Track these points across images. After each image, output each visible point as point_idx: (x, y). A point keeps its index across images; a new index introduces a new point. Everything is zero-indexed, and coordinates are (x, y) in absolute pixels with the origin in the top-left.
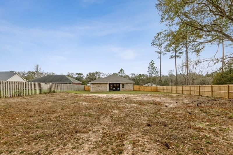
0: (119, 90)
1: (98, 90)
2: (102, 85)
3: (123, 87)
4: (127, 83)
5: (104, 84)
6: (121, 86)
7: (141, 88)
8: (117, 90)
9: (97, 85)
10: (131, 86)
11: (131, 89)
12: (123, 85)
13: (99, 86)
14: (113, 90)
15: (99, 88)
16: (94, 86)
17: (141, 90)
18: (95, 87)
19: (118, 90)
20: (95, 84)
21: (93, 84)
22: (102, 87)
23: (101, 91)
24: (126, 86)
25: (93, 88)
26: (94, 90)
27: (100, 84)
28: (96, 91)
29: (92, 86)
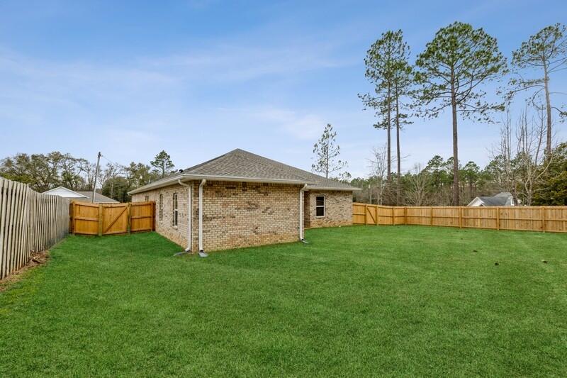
1: (248, 233)
2: (272, 196)
3: (320, 212)
4: (333, 192)
5: (281, 195)
6: (313, 205)
9: (245, 197)
10: (345, 207)
11: (345, 218)
12: (320, 200)
13: (252, 207)
16: (220, 201)
18: (231, 210)
20: (227, 188)
21: (216, 192)
22: (269, 214)
23: (268, 236)
24: (329, 204)
25: (214, 218)
26: (223, 232)
27: (260, 193)
28: (232, 239)
29: (204, 200)
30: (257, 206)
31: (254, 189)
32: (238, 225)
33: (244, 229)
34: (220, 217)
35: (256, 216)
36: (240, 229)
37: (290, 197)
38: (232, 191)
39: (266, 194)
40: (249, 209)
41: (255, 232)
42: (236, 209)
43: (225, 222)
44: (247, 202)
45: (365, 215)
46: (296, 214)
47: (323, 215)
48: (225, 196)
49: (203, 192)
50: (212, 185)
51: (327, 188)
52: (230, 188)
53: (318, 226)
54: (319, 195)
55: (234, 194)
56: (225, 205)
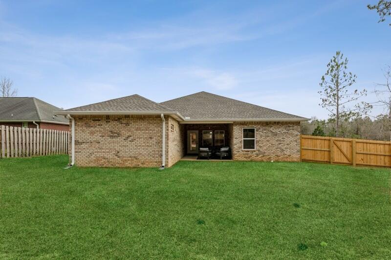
0: (229, 156)
1: (110, 156)
2: (133, 126)
3: (249, 145)
4: (268, 124)
5: (143, 125)
6: (238, 137)
7: (335, 149)
8: (218, 157)
9: (108, 127)
10: (287, 140)
11: (288, 152)
12: (249, 133)
13: (114, 135)
14: (199, 156)
15: (118, 144)
16: (88, 130)
17: (337, 157)
18: (97, 137)
19: (224, 158)
20: (93, 120)
21: (85, 123)
22: (130, 141)
23: (129, 160)
24: (261, 136)
25: (84, 143)
26: (90, 153)
27: (122, 124)
28: (97, 160)
29: (76, 130)
30: (119, 135)
31: (116, 120)
32: (102, 149)
33: (108, 152)
34: (88, 142)
35: (118, 143)
36: (104, 152)
37: (152, 127)
38: (98, 123)
39: (127, 124)
40: (111, 137)
41: (117, 155)
42: (100, 136)
43: (92, 146)
44: (110, 131)
45: (329, 151)
46: (159, 143)
47: (254, 148)
48: (92, 127)
49: (75, 124)
50: (82, 119)
51: (255, 119)
52: (96, 120)
53: (245, 159)
54: (246, 127)
55: (99, 125)
56: (92, 133)
